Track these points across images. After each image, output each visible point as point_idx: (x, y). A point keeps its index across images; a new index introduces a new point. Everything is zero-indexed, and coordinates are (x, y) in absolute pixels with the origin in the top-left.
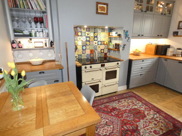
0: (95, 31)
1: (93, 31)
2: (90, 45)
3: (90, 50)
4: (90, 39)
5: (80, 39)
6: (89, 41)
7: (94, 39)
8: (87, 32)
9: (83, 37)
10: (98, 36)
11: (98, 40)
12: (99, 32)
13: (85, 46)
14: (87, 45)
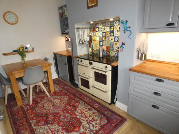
0: (111, 25)
1: (109, 25)
2: (106, 41)
3: (107, 47)
4: (106, 34)
5: (97, 34)
6: (105, 37)
7: (110, 34)
8: (103, 27)
9: (100, 33)
10: (114, 30)
11: (115, 36)
12: (116, 25)
13: (102, 42)
14: (103, 41)
